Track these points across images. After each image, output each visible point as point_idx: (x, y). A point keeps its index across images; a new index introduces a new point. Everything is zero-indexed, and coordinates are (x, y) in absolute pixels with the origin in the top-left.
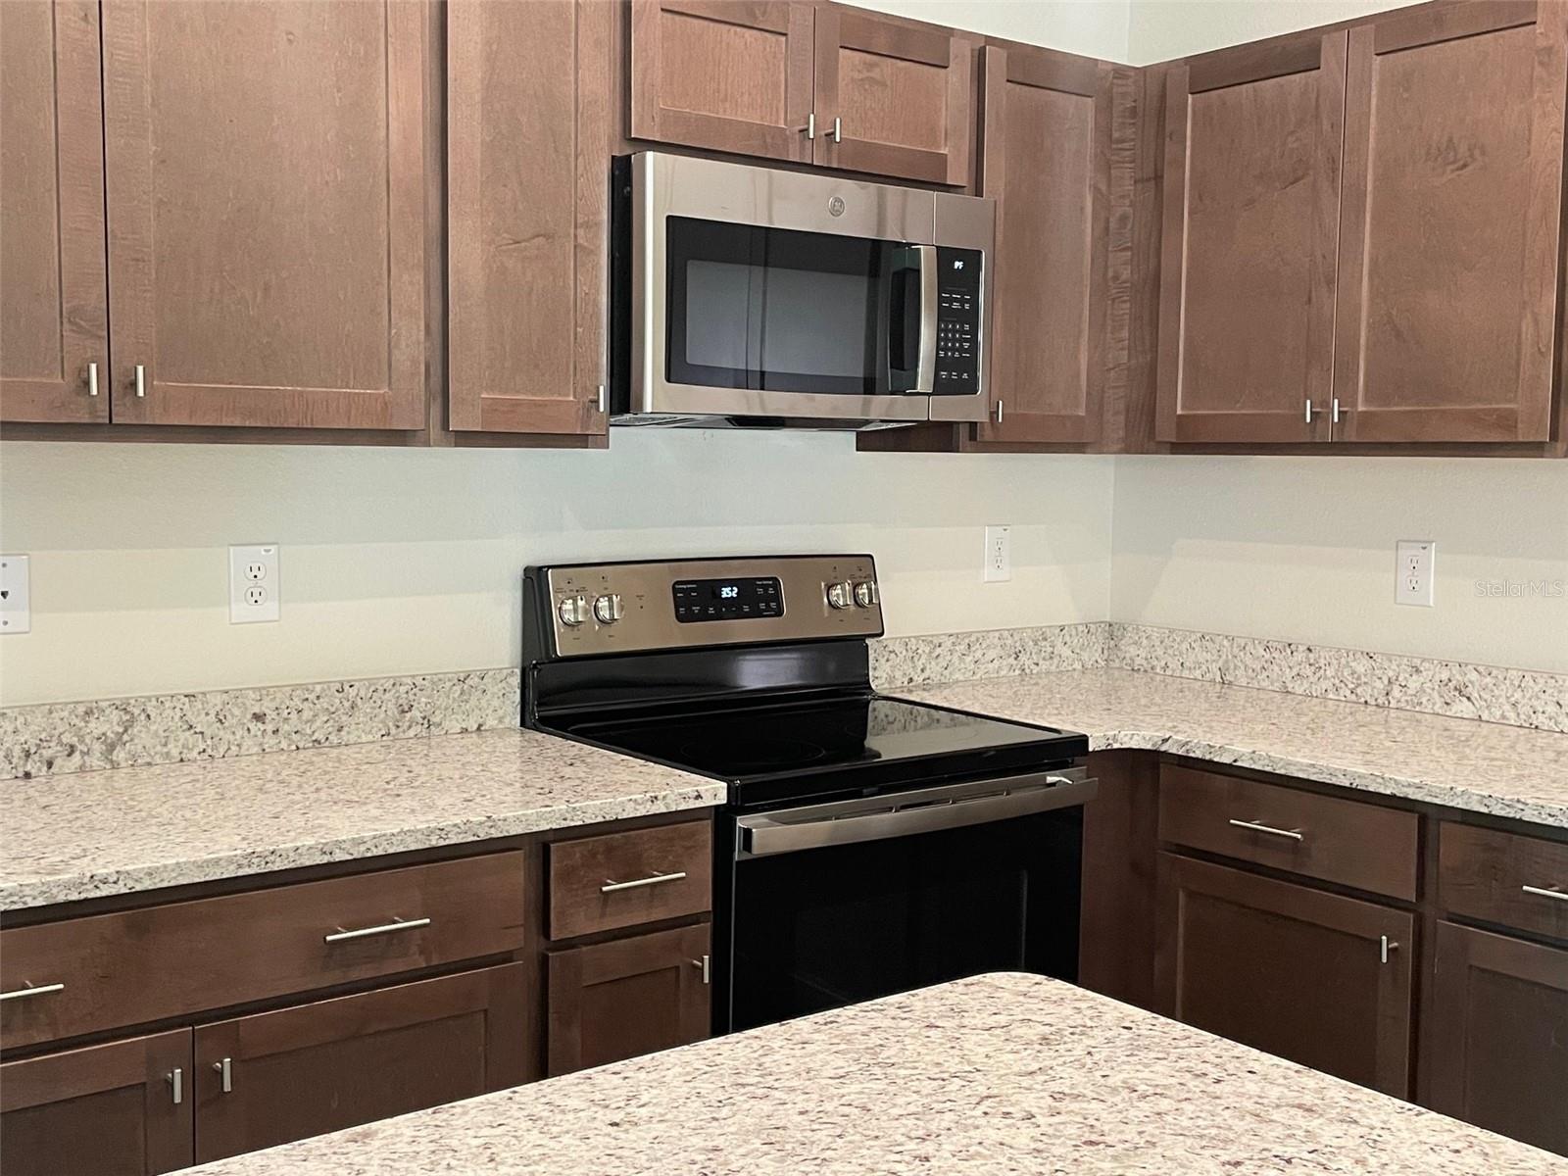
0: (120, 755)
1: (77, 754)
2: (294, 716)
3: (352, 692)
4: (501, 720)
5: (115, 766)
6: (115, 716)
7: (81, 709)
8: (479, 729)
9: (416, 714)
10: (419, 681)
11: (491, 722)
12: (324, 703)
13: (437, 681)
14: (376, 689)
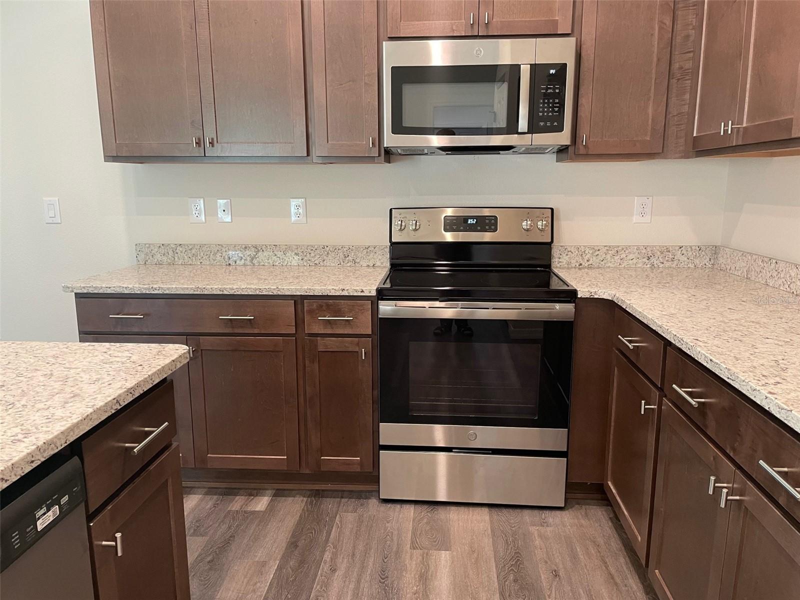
0: (255, 261)
1: (243, 260)
2: (308, 255)
3: (328, 249)
4: (382, 263)
5: (254, 265)
6: (253, 249)
7: (244, 247)
8: (373, 266)
9: (350, 258)
10: (351, 247)
11: (378, 264)
12: (318, 251)
13: (358, 248)
14: (335, 249)
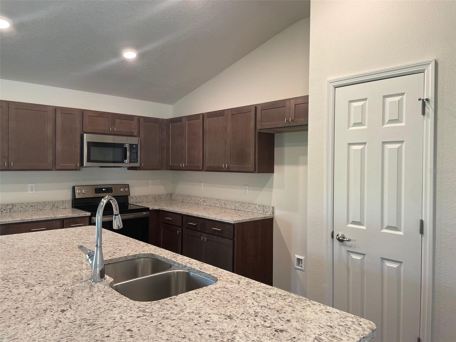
0: (12, 211)
1: (6, 211)
2: (37, 206)
3: (46, 203)
4: (69, 207)
6: (11, 205)
7: (6, 205)
8: (65, 208)
9: (55, 206)
10: (56, 202)
11: (67, 207)
12: (42, 204)
13: (59, 202)
14: (49, 203)
